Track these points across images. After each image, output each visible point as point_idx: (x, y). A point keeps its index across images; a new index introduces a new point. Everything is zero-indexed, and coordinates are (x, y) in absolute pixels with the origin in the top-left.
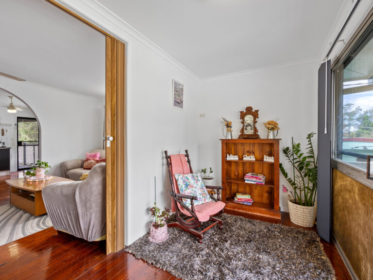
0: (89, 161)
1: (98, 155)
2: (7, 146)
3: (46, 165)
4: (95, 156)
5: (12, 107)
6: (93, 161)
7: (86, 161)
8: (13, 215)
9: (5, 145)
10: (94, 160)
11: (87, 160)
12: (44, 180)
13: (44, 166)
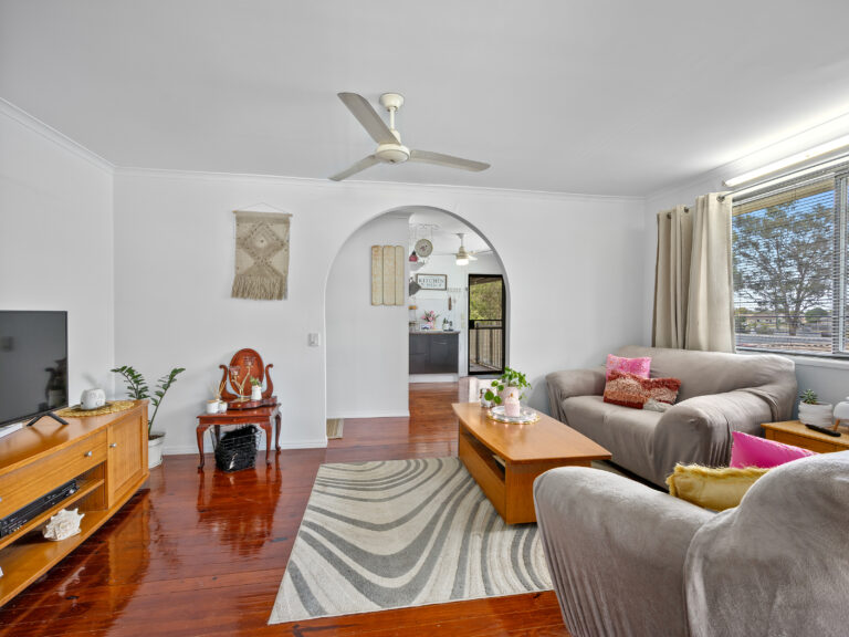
0: (621, 381)
1: (646, 366)
2: (456, 328)
3: (521, 379)
4: (635, 367)
5: (462, 254)
6: (632, 382)
7: (611, 379)
8: (463, 497)
9: (453, 328)
10: (634, 378)
11: (615, 376)
12: (521, 422)
13: (518, 383)
